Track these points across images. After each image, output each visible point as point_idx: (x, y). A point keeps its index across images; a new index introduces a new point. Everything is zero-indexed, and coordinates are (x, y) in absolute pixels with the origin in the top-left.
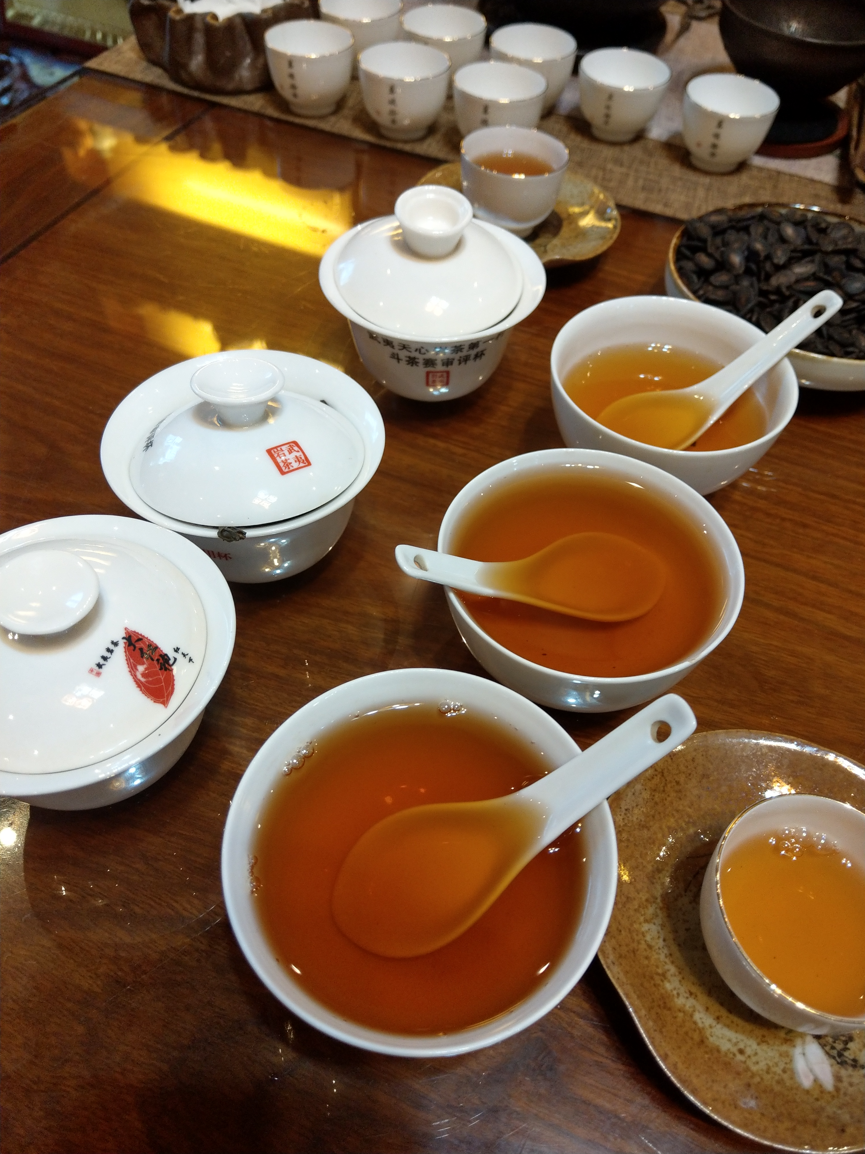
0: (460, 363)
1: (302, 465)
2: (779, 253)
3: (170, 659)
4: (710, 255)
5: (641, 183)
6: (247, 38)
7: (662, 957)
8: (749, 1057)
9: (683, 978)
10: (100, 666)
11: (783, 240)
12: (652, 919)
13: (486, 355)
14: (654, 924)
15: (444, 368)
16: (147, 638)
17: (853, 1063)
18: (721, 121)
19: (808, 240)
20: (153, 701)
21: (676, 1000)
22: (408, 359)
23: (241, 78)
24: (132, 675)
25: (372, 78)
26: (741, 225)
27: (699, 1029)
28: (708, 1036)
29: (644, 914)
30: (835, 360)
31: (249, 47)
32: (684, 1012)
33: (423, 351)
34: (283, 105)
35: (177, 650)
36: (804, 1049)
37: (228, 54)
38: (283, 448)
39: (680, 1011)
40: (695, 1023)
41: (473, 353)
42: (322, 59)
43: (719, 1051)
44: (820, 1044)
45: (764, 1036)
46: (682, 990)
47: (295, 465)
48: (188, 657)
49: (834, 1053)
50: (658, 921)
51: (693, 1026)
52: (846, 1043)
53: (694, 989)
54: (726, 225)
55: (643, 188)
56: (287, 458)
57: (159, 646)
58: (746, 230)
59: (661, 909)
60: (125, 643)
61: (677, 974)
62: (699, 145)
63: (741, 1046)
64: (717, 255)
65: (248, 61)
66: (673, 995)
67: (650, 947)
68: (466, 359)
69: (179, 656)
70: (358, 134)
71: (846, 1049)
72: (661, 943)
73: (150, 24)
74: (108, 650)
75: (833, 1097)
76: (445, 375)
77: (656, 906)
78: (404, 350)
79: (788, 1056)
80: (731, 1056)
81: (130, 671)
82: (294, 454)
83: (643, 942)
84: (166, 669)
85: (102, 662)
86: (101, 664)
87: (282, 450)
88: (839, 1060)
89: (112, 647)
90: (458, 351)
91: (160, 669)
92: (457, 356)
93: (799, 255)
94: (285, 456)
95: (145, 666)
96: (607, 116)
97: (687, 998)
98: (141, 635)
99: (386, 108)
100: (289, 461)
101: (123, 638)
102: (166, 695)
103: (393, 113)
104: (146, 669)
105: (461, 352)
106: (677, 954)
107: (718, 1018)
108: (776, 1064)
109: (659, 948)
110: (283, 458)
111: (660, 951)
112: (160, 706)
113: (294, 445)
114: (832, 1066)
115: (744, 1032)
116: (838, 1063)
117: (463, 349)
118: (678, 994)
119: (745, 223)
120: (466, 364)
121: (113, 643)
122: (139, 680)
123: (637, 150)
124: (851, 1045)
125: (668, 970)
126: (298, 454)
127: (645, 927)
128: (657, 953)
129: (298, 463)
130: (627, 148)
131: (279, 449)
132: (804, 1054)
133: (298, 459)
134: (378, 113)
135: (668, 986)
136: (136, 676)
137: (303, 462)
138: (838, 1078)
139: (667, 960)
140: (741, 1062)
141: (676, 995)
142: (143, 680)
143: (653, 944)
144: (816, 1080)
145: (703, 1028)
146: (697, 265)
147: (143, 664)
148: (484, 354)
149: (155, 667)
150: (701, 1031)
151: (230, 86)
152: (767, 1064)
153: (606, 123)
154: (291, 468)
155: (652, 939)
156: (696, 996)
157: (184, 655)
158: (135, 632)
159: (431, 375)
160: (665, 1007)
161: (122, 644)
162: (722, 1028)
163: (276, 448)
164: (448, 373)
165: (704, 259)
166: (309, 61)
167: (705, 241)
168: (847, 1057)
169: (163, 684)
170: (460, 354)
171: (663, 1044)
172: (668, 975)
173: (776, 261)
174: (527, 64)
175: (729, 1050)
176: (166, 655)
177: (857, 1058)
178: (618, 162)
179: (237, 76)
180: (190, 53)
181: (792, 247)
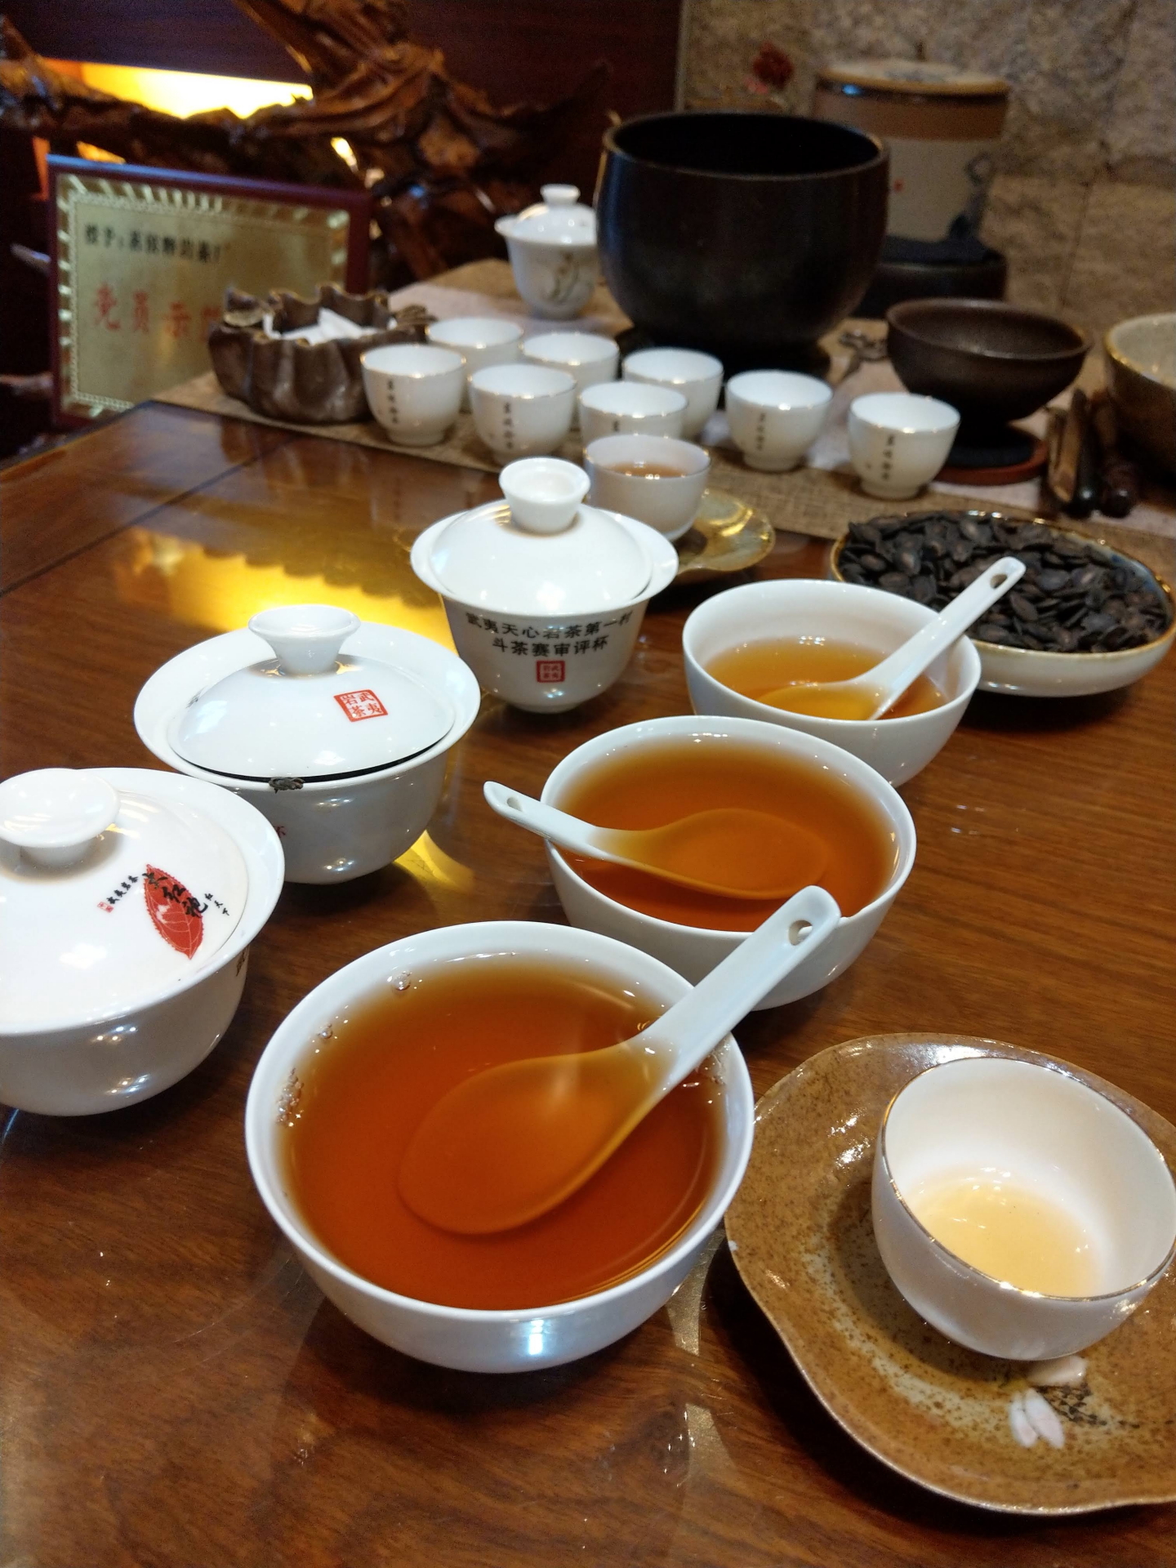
0: (577, 652)
1: (376, 713)
2: (960, 549)
3: (199, 905)
4: (878, 556)
5: (802, 508)
6: (342, 365)
7: (830, 1293)
8: (949, 1411)
9: (858, 1319)
10: (112, 901)
11: (963, 537)
12: (817, 1249)
13: (608, 643)
14: (819, 1255)
15: (558, 657)
16: (173, 878)
17: (1091, 1420)
18: (891, 438)
19: (995, 538)
20: (174, 948)
21: (848, 1342)
22: (514, 645)
23: (333, 407)
24: (150, 914)
25: (485, 397)
26: (913, 528)
27: (879, 1376)
28: (893, 1385)
29: (806, 1243)
30: (1031, 653)
31: (343, 374)
32: (859, 1356)
33: (532, 633)
34: (382, 434)
35: (209, 897)
36: (1024, 1404)
37: (319, 379)
38: (355, 695)
39: (853, 1354)
40: (874, 1369)
41: (592, 638)
42: (427, 380)
43: (907, 1402)
44: (1046, 1399)
45: (969, 1389)
46: (857, 1332)
47: (369, 713)
48: (222, 908)
49: (1066, 1409)
50: (824, 1253)
51: (873, 1373)
52: (1081, 1397)
53: (872, 1333)
54: (898, 526)
55: (805, 514)
56: (358, 705)
57: (187, 888)
58: (921, 531)
59: (828, 1239)
60: (146, 880)
61: (850, 1314)
62: (869, 466)
63: (939, 1399)
64: (888, 557)
65: (342, 389)
66: (845, 1337)
67: (814, 1281)
68: (583, 646)
69: (211, 904)
70: (468, 461)
71: (1080, 1404)
72: (828, 1278)
73: (231, 355)
74: (124, 885)
75: (1063, 1455)
76: (559, 665)
77: (822, 1235)
78: (510, 634)
79: (1002, 1412)
80: (925, 1409)
81: (149, 910)
82: (367, 702)
83: (803, 1274)
84: (194, 915)
85: (115, 896)
86: (114, 898)
87: (352, 697)
88: (1072, 1417)
89: (129, 882)
90: (573, 633)
91: (187, 914)
92: (572, 641)
93: (984, 552)
94: (356, 702)
95: (168, 907)
96: (761, 439)
97: (864, 1341)
98: (166, 874)
99: (500, 429)
100: (360, 708)
101: (144, 875)
102: (191, 944)
103: (509, 435)
104: (168, 910)
105: (578, 635)
106: (849, 1293)
107: (906, 1367)
108: (987, 1421)
109: (825, 1283)
110: (354, 705)
111: (827, 1287)
112: (182, 956)
113: (367, 694)
114: (1062, 1422)
115: (941, 1385)
116: (1070, 1420)
117: (580, 631)
118: (851, 1337)
119: (919, 525)
120: (584, 652)
121: (130, 878)
122: (159, 921)
123: (798, 479)
124: (1087, 1400)
125: (838, 1309)
126: (372, 703)
127: (807, 1258)
128: (822, 1288)
129: (371, 711)
130: (786, 477)
131: (349, 696)
132: (1024, 1410)
133: (371, 707)
134: (492, 436)
135: (838, 1326)
136: (155, 916)
137: (378, 711)
138: (1070, 1436)
139: (837, 1298)
140: (939, 1416)
141: (848, 1337)
142: (164, 921)
143: (818, 1277)
144: (1040, 1438)
145: (886, 1376)
146: (864, 567)
147: (165, 904)
148: (606, 643)
149: (181, 910)
150: (883, 1379)
151: (320, 416)
152: (974, 1420)
153: (760, 447)
154: (363, 716)
155: (817, 1271)
156: (876, 1340)
157: (218, 905)
158: (158, 870)
159: (542, 666)
160: (832, 1346)
161: (142, 880)
162: (911, 1378)
163: (346, 694)
164: (562, 663)
165: (871, 561)
166: (412, 381)
167: (872, 544)
168: (1082, 1413)
169: (189, 930)
170: (577, 639)
171: (828, 1381)
172: (838, 1313)
173: (956, 557)
174: (667, 385)
175: (921, 1402)
176: (195, 899)
177: (1097, 1414)
178: (775, 489)
179: (328, 406)
180: (275, 380)
181: (975, 545)
